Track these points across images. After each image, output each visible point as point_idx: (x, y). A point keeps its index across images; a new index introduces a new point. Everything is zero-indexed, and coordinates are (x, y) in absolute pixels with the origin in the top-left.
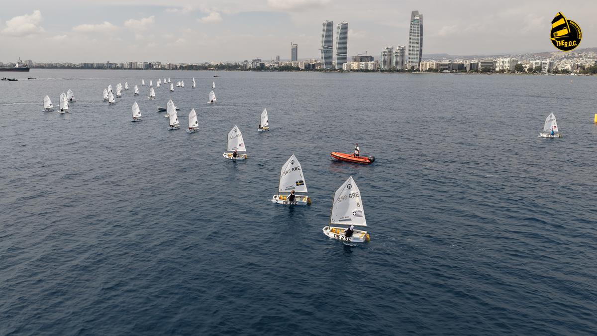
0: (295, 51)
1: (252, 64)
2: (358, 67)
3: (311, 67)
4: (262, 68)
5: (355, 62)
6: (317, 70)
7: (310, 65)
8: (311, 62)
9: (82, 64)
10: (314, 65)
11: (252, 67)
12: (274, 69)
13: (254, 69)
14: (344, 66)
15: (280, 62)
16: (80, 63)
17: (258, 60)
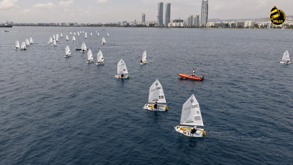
0: (144, 17)
1: (123, 24)
2: (176, 25)
3: (152, 25)
4: (128, 26)
5: (174, 23)
6: (155, 27)
7: (152, 24)
8: (152, 23)
9: (38, 24)
10: (154, 24)
11: (122, 25)
12: (134, 26)
13: (124, 26)
14: (169, 25)
15: (136, 23)
16: (37, 23)
17: (126, 22)
